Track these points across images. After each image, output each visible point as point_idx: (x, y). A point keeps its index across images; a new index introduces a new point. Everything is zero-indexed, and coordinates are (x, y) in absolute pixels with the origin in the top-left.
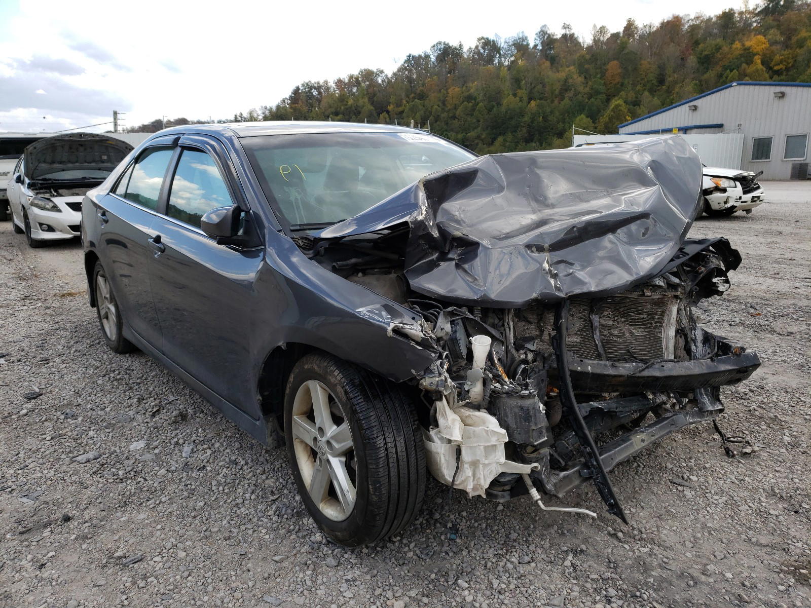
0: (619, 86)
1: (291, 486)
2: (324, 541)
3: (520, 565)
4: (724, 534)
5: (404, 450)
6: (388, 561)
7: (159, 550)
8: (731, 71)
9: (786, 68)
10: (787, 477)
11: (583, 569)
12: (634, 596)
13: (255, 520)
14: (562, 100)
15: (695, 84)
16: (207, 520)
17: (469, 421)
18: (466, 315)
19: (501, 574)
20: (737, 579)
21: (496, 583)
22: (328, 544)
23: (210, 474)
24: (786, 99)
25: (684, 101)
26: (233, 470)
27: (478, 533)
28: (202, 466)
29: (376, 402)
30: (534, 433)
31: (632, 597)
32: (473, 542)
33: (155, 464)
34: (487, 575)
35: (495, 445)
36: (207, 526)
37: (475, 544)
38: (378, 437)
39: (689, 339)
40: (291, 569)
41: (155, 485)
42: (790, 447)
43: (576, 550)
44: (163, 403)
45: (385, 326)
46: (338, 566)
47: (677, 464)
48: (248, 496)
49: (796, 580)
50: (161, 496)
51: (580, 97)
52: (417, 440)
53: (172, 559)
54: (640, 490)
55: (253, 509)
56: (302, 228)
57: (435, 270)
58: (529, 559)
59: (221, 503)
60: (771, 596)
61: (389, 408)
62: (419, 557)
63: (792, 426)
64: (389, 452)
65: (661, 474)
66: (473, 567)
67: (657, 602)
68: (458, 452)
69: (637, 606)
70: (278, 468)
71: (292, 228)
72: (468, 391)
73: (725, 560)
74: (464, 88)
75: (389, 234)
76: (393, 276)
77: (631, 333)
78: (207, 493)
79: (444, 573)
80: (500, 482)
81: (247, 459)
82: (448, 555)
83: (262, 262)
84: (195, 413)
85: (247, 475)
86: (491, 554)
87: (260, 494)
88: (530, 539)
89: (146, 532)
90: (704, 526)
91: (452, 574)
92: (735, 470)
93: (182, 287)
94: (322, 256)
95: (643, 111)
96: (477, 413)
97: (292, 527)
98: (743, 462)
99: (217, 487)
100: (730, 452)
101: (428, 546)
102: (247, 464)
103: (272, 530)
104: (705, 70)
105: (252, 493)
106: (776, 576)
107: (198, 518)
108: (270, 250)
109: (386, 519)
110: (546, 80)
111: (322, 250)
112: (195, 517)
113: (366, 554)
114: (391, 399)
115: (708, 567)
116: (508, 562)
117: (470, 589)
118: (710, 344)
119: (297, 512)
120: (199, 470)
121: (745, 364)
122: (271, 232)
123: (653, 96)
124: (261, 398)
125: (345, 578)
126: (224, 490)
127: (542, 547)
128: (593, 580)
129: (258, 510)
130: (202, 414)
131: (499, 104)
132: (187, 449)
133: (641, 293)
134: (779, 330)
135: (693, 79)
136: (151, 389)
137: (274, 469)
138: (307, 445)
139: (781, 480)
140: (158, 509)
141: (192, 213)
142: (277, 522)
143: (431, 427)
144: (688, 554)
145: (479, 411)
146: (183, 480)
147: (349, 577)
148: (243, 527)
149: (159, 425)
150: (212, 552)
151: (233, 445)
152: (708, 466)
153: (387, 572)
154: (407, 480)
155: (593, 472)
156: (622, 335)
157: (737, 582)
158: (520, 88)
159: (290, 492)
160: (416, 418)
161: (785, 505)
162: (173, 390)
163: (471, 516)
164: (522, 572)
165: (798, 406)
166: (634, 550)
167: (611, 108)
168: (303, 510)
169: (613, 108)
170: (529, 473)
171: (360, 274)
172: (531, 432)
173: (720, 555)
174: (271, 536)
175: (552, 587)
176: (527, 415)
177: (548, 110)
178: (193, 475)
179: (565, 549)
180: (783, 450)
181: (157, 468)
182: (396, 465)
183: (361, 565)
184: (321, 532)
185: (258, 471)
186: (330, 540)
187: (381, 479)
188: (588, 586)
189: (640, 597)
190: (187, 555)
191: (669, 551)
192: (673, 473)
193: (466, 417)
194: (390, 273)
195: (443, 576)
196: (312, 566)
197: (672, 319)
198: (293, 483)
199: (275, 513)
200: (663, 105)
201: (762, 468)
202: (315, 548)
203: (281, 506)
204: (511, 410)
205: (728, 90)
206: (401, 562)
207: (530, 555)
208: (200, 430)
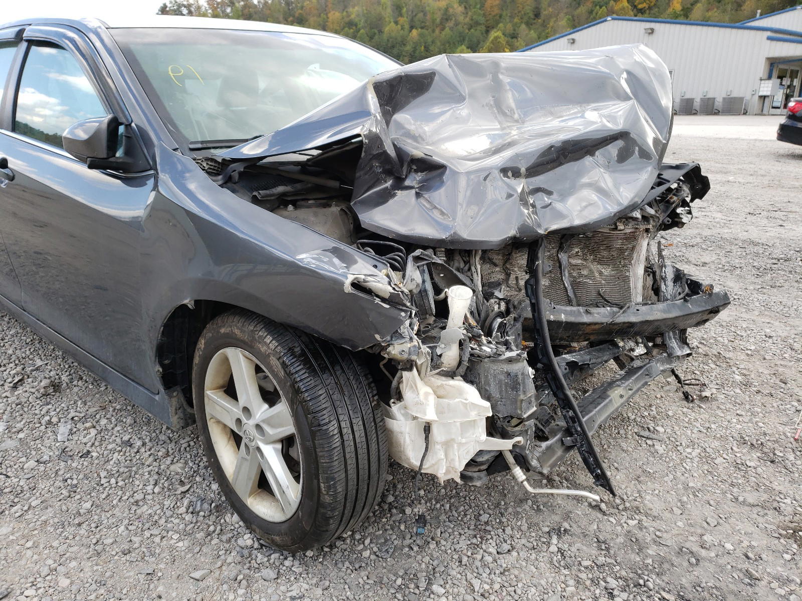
0: (497, 17)
1: (204, 471)
2: (256, 545)
3: (501, 556)
4: (709, 494)
5: (363, 434)
6: (340, 565)
7: (32, 579)
8: (601, 7)
9: (649, 7)
10: (751, 420)
11: (573, 555)
12: (637, 585)
13: (162, 521)
14: (443, 30)
15: (569, 19)
16: (97, 527)
17: (441, 392)
18: (433, 259)
19: (481, 571)
20: (738, 550)
21: (476, 583)
22: (262, 548)
23: (96, 462)
24: (655, 35)
25: (557, 36)
26: (127, 454)
27: (443, 517)
28: (85, 451)
29: (325, 376)
30: (523, 404)
31: (635, 586)
32: (439, 530)
33: (20, 454)
34: (464, 574)
35: (474, 421)
36: (98, 536)
37: (441, 533)
38: (330, 422)
39: (658, 277)
40: (218, 588)
41: (21, 483)
42: (744, 386)
43: (560, 531)
44: (28, 370)
45: (340, 278)
46: (277, 578)
47: (639, 414)
48: (149, 488)
49: (799, 546)
50: (29, 498)
51: (460, 27)
52: (378, 420)
53: (51, 590)
54: (609, 447)
55: (158, 507)
56: (205, 146)
57: (391, 202)
58: (509, 547)
59: (115, 502)
60: (779, 569)
61: (342, 382)
62: (377, 556)
63: (738, 363)
64: (345, 439)
65: (626, 427)
66: (446, 564)
67: (664, 590)
68: (427, 429)
69: (644, 599)
70: (185, 448)
71: (192, 146)
72: (440, 356)
73: (719, 527)
74: (345, 13)
75: (319, 155)
76: (335, 209)
77: (601, 273)
78: (95, 488)
79: (412, 576)
80: (476, 462)
81: (144, 437)
82: (412, 549)
83: (154, 193)
84: (71, 381)
85: (146, 461)
86: (463, 544)
87: (166, 485)
88: (504, 520)
89: (12, 552)
90: (686, 487)
91: (422, 576)
92: (699, 415)
93: (43, 225)
94: (235, 183)
95: (520, 44)
96: (451, 382)
97: (212, 528)
98: (704, 407)
99: (107, 480)
100: (690, 397)
101: (386, 540)
102: (144, 444)
103: (185, 534)
104: (577, 5)
105: (155, 484)
106: (776, 542)
107: (84, 526)
108: (163, 177)
109: (341, 521)
110: (427, 8)
111: (236, 176)
112: (79, 525)
113: (311, 557)
114: (344, 372)
115: (705, 538)
116: (486, 554)
117: (446, 595)
118: (681, 283)
119: (217, 506)
120: (81, 457)
121: (716, 304)
122: (163, 150)
123: (530, 29)
124: (161, 370)
125: (289, 594)
126: (117, 483)
127: (520, 529)
128: (586, 568)
129: (165, 507)
130: (80, 382)
131: (380, 32)
132: (63, 430)
133: (613, 227)
134: (694, 261)
135: (566, 14)
136: (10, 352)
137: (180, 450)
138: (225, 426)
139: (746, 424)
140: (27, 517)
141: (51, 133)
142: (192, 523)
143: (392, 400)
144: (680, 524)
145: (453, 378)
146: (60, 473)
147: (294, 594)
148: (147, 534)
149: (23, 400)
150: (108, 574)
151: (124, 420)
152: (670, 413)
153: (342, 581)
154: (367, 471)
155: (576, 440)
156: (591, 276)
157: (739, 553)
158: (401, 15)
159: (204, 480)
160: (375, 392)
161: (759, 454)
162: (40, 352)
163: (430, 496)
164: (504, 565)
165: (737, 341)
166: (621, 525)
167: (491, 39)
168: (223, 503)
169: (492, 40)
170: (511, 449)
171: (290, 207)
172: (519, 403)
173: (713, 522)
174: (186, 543)
175: (543, 582)
176: (514, 383)
177: (430, 40)
178: (74, 465)
179: (547, 529)
180: (738, 391)
181: (24, 459)
182: (353, 455)
183: (307, 574)
184: (250, 533)
185: (160, 454)
186: (264, 543)
187: (336, 475)
188: (583, 577)
189: (644, 586)
190: (72, 583)
191: (658, 521)
192: (637, 424)
193: (438, 387)
194: (329, 206)
195: (411, 580)
196: (244, 582)
197: (641, 256)
198: (206, 468)
199: (188, 509)
200: (539, 38)
201: (723, 413)
202: (246, 556)
203: (195, 499)
204: (495, 376)
205: (603, 24)
206: (357, 566)
207: (509, 542)
208: (79, 403)
